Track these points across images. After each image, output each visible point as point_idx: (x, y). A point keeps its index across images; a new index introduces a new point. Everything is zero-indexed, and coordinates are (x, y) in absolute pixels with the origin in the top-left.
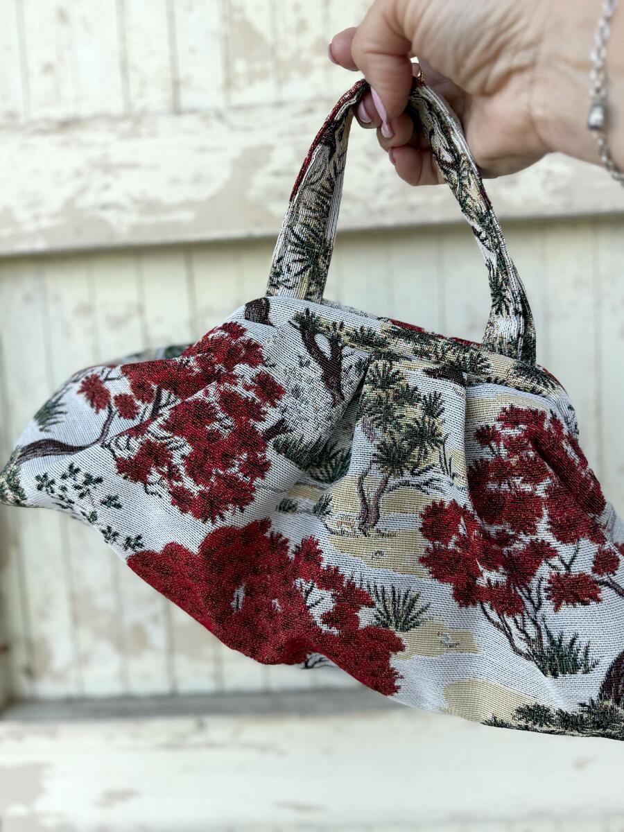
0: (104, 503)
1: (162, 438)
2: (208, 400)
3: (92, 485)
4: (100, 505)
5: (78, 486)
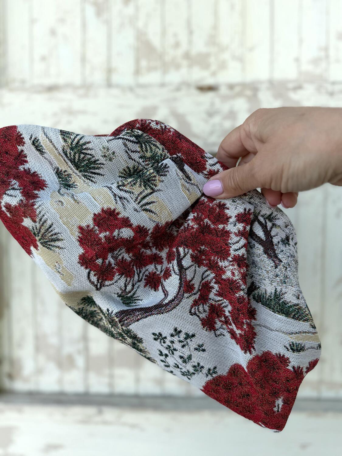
0: (196, 349)
1: (218, 301)
3: (190, 339)
4: (194, 351)
5: (181, 341)
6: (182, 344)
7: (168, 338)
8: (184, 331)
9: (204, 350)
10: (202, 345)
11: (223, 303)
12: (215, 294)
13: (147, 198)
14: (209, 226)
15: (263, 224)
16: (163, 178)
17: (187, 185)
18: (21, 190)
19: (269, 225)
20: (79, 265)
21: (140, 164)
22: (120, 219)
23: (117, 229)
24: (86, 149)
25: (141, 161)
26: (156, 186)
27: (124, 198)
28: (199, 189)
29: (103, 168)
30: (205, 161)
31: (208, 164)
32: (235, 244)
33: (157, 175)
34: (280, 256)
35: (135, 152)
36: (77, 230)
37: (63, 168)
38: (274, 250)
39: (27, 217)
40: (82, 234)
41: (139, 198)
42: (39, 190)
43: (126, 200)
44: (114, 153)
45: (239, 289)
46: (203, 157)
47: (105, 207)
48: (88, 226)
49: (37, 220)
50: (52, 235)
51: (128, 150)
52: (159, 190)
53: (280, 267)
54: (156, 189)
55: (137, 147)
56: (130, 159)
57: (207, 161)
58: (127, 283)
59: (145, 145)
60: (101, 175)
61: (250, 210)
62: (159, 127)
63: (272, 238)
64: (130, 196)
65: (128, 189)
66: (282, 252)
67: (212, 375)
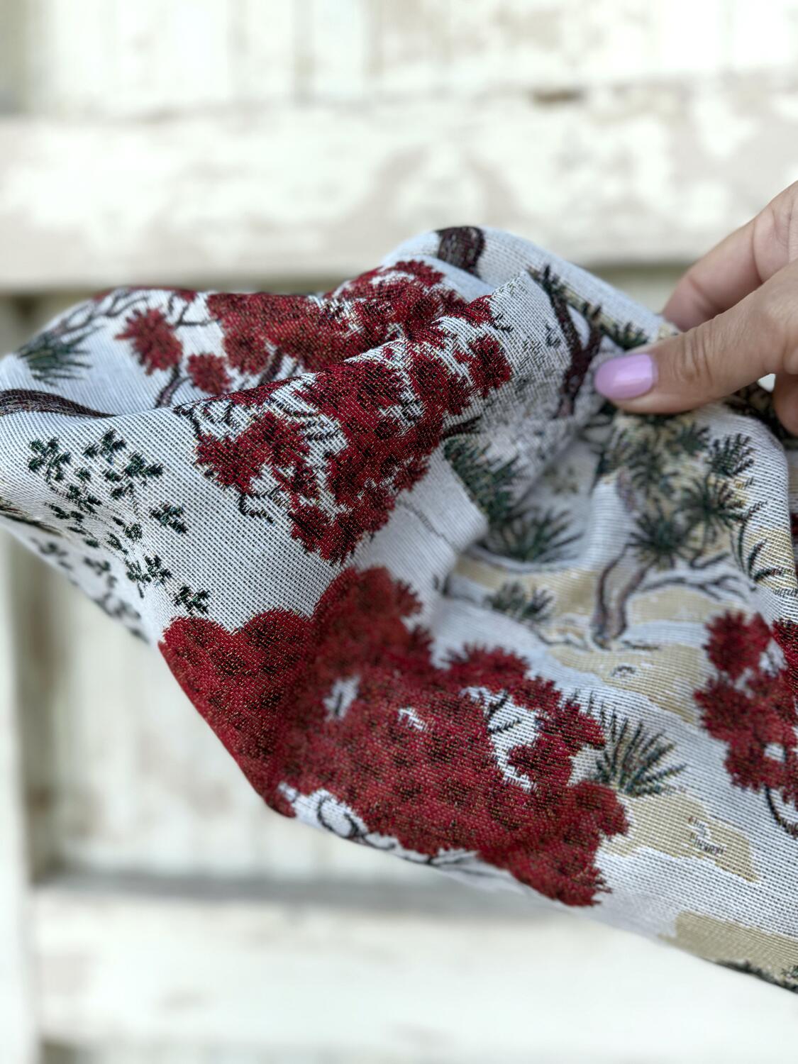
0: (156, 515)
1: (297, 414)
2: (390, 364)
3: (140, 476)
4: (147, 517)
5: (114, 474)
6: (117, 485)
7: (73, 459)
8: (131, 448)
9: (181, 529)
10: (179, 512)
11: (309, 425)
12: (297, 391)
67: (190, 608)
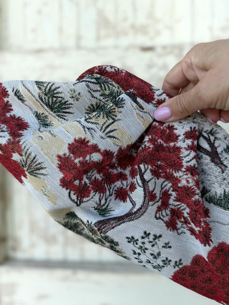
0: (164, 247)
1: (177, 205)
3: (157, 239)
4: (162, 248)
5: (151, 241)
6: (152, 244)
7: (139, 240)
8: (152, 233)
9: (170, 247)
10: (168, 243)
12: (174, 200)
13: (110, 127)
14: (162, 145)
15: (207, 138)
16: (121, 109)
17: (141, 114)
18: (9, 132)
19: (212, 138)
20: (61, 187)
21: (102, 101)
22: (90, 146)
23: (89, 154)
24: (57, 93)
25: (102, 98)
26: (116, 116)
27: (92, 129)
28: (151, 116)
29: (72, 108)
30: (153, 93)
31: (156, 95)
32: (186, 157)
33: (116, 108)
34: (225, 163)
35: (96, 91)
36: (57, 158)
37: (40, 111)
38: (219, 158)
39: (15, 152)
40: (60, 161)
41: (104, 127)
42: (23, 130)
43: (93, 130)
44: (79, 94)
45: (194, 193)
46: (151, 90)
47: (77, 138)
48: (65, 154)
49: (23, 154)
50: (36, 165)
51: (90, 91)
52: (119, 120)
53: (227, 172)
54: (116, 118)
55: (97, 87)
56: (92, 97)
57: (155, 93)
58: (101, 198)
59: (104, 84)
60: (71, 113)
61: (195, 128)
62: (113, 70)
63: (216, 148)
64: (96, 126)
65: (94, 121)
66: (226, 159)
67: (178, 266)
